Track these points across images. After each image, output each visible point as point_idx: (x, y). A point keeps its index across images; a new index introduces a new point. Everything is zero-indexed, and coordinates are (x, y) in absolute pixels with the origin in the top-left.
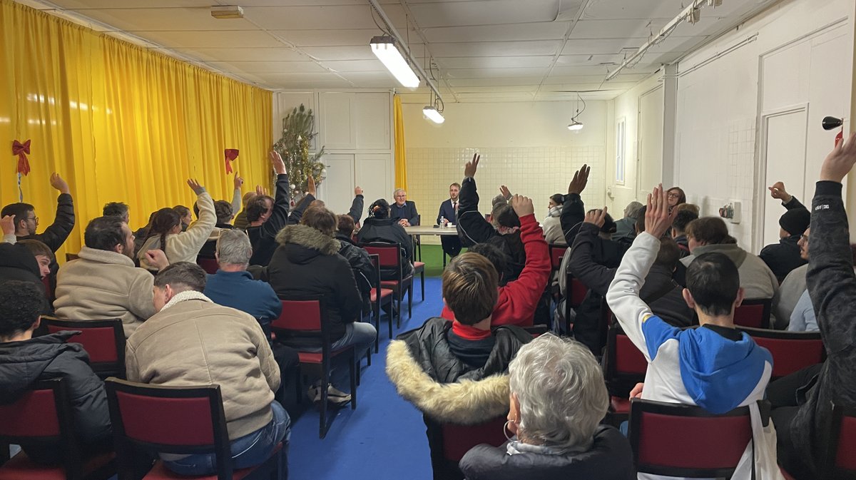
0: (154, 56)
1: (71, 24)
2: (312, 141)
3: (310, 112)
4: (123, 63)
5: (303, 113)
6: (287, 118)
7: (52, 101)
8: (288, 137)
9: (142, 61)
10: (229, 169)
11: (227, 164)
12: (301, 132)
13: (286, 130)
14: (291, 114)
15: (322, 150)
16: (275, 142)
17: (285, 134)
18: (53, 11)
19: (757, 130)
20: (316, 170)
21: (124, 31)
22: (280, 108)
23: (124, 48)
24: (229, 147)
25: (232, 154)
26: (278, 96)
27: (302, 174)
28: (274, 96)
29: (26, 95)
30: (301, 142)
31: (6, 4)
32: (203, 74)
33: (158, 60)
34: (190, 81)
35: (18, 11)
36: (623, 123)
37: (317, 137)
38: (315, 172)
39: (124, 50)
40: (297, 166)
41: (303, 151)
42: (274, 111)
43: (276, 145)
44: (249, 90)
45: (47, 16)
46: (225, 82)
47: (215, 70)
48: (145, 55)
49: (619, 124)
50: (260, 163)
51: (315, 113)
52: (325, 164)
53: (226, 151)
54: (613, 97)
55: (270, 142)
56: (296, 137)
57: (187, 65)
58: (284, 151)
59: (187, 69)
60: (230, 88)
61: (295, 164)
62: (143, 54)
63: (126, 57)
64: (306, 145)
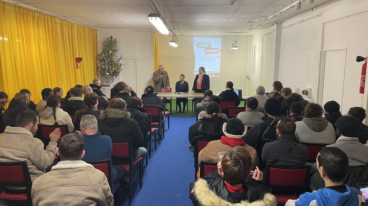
0: (40, 15)
2: (116, 53)
3: (115, 40)
4: (25, 19)
5: (112, 40)
6: (104, 42)
8: (105, 51)
9: (35, 18)
10: (78, 67)
11: (77, 64)
12: (111, 49)
13: (104, 48)
14: (106, 40)
15: (121, 57)
16: (99, 52)
17: (103, 50)
19: (321, 57)
20: (118, 66)
21: (26, 3)
22: (101, 38)
23: (26, 11)
24: (78, 57)
25: (79, 60)
26: (100, 32)
27: (112, 68)
28: (98, 32)
30: (111, 53)
32: (64, 23)
33: (43, 17)
34: (59, 26)
37: (119, 51)
38: (118, 67)
39: (26, 13)
40: (109, 64)
41: (112, 58)
42: (98, 39)
43: (99, 55)
44: (87, 29)
46: (75, 26)
47: (70, 20)
48: (36, 15)
49: (253, 47)
50: (92, 63)
51: (118, 40)
52: (123, 64)
53: (76, 58)
54: (250, 34)
55: (97, 53)
56: (109, 51)
57: (57, 18)
58: (103, 57)
59: (57, 20)
60: (78, 29)
61: (108, 64)
62: (35, 14)
63: (27, 16)
64: (113, 55)
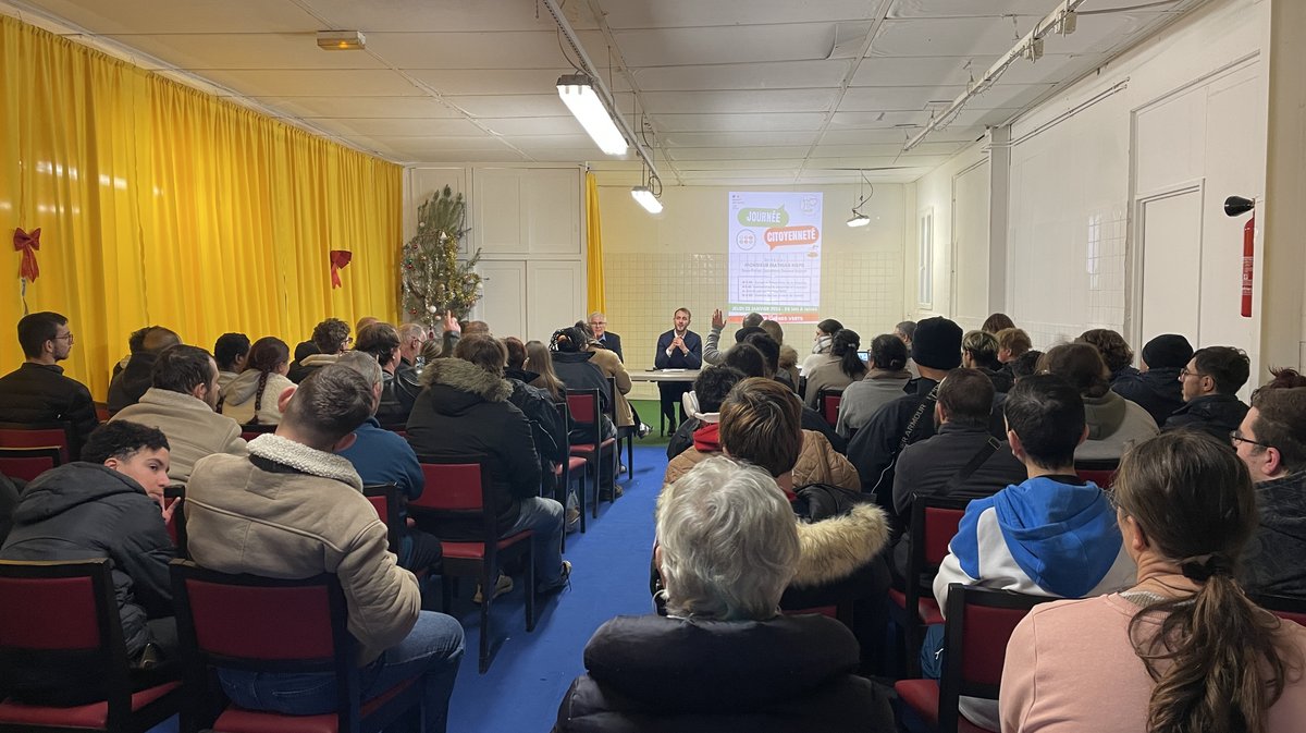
0: (226, 109)
1: (104, 57)
2: (463, 241)
3: (460, 198)
4: (181, 119)
5: (449, 199)
6: (424, 206)
7: (73, 173)
8: (426, 234)
9: (209, 117)
10: (336, 282)
11: (334, 273)
12: (445, 227)
13: (422, 224)
14: (431, 200)
15: (478, 255)
16: (406, 240)
17: (421, 230)
18: (77, 38)
19: (1129, 221)
20: (468, 284)
21: (184, 70)
22: (415, 190)
23: (182, 94)
24: (337, 248)
25: (340, 259)
26: (410, 173)
27: (447, 290)
28: (405, 172)
29: (34, 165)
30: (446, 241)
31: (8, 25)
32: (299, 138)
33: (233, 114)
34: (280, 147)
35: (27, 36)
36: (929, 217)
37: (470, 235)
38: (465, 287)
39: (183, 98)
40: (439, 278)
41: (448, 257)
42: (405, 196)
43: (407, 247)
44: (368, 163)
45: (70, 44)
46: (332, 149)
47: (318, 132)
48: (213, 107)
49: (923, 219)
50: (384, 271)
51: (467, 199)
52: (482, 275)
53: (332, 253)
54: (915, 178)
55: (398, 243)
56: (438, 235)
57: (276, 122)
58: (420, 255)
59: (275, 128)
60: (340, 160)
61: (436, 276)
62: (211, 104)
63: (185, 109)
64: (452, 246)
